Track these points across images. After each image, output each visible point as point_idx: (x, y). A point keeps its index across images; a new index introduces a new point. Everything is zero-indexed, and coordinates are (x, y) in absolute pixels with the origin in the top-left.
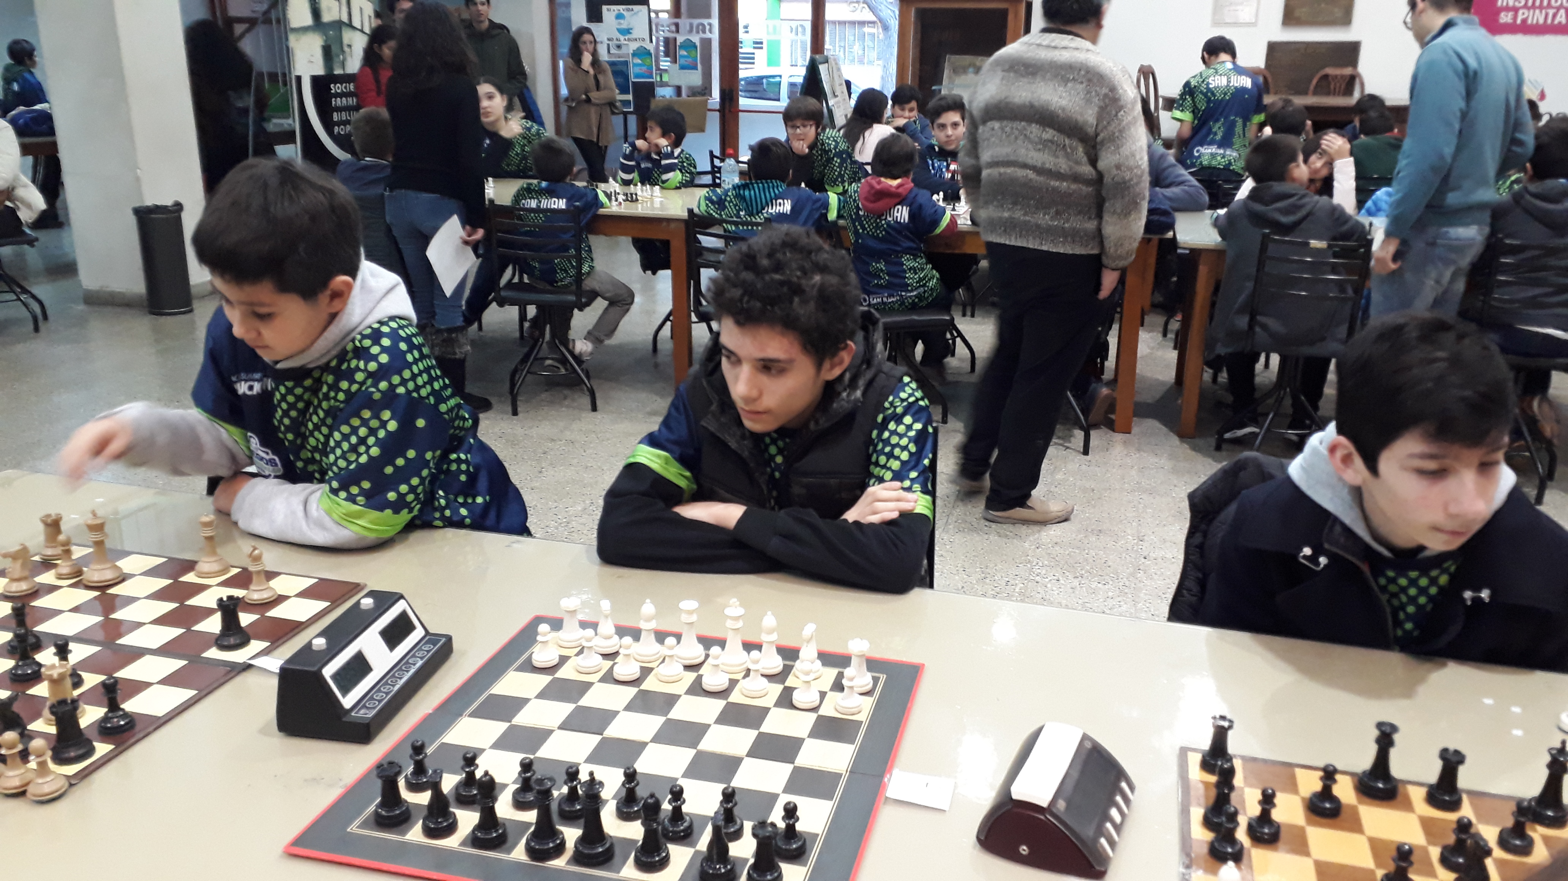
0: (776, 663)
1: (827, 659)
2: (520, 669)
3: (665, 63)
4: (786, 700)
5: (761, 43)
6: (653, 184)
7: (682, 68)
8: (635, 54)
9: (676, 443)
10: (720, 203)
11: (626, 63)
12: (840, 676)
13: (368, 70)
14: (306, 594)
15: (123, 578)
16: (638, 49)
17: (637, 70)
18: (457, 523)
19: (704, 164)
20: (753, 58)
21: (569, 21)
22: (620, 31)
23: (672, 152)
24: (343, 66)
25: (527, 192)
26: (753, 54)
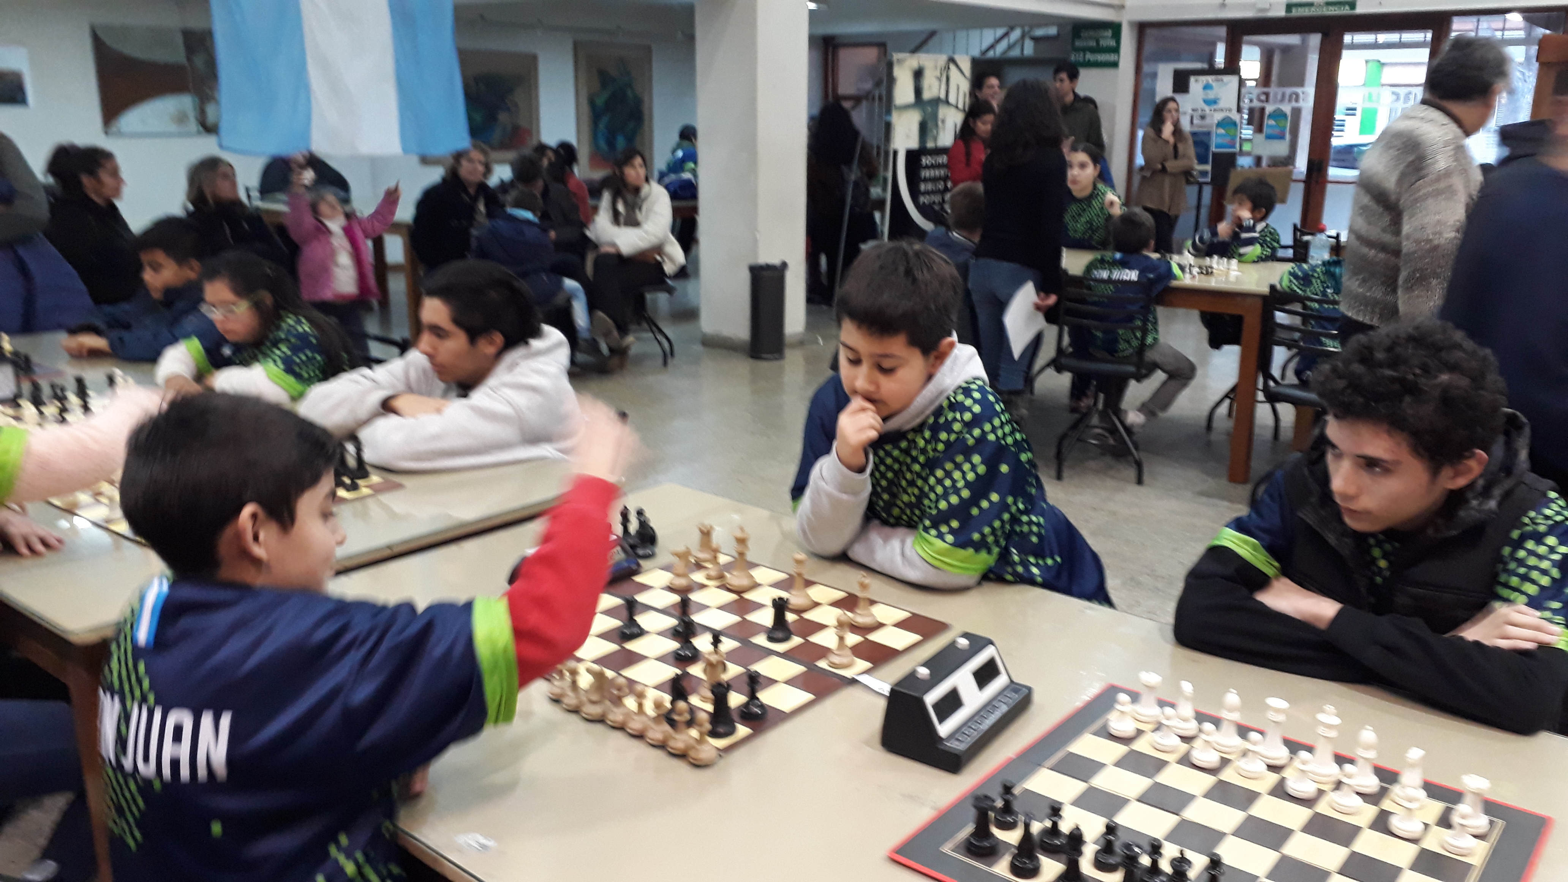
0: (1372, 783)
1: (1433, 790)
2: (1096, 734)
3: (1247, 132)
4: (1381, 823)
5: (1355, 109)
6: (1230, 257)
7: (1269, 137)
8: (1220, 125)
9: (1264, 530)
10: (1306, 279)
11: (1208, 134)
12: (1447, 812)
13: (961, 143)
14: (900, 625)
15: (755, 586)
16: (1224, 119)
17: (1220, 141)
18: (1030, 581)
19: (1287, 238)
20: (1343, 126)
21: (1153, 93)
22: (1208, 102)
23: (1254, 226)
24: (935, 139)
25: (1102, 263)
26: (1344, 121)
